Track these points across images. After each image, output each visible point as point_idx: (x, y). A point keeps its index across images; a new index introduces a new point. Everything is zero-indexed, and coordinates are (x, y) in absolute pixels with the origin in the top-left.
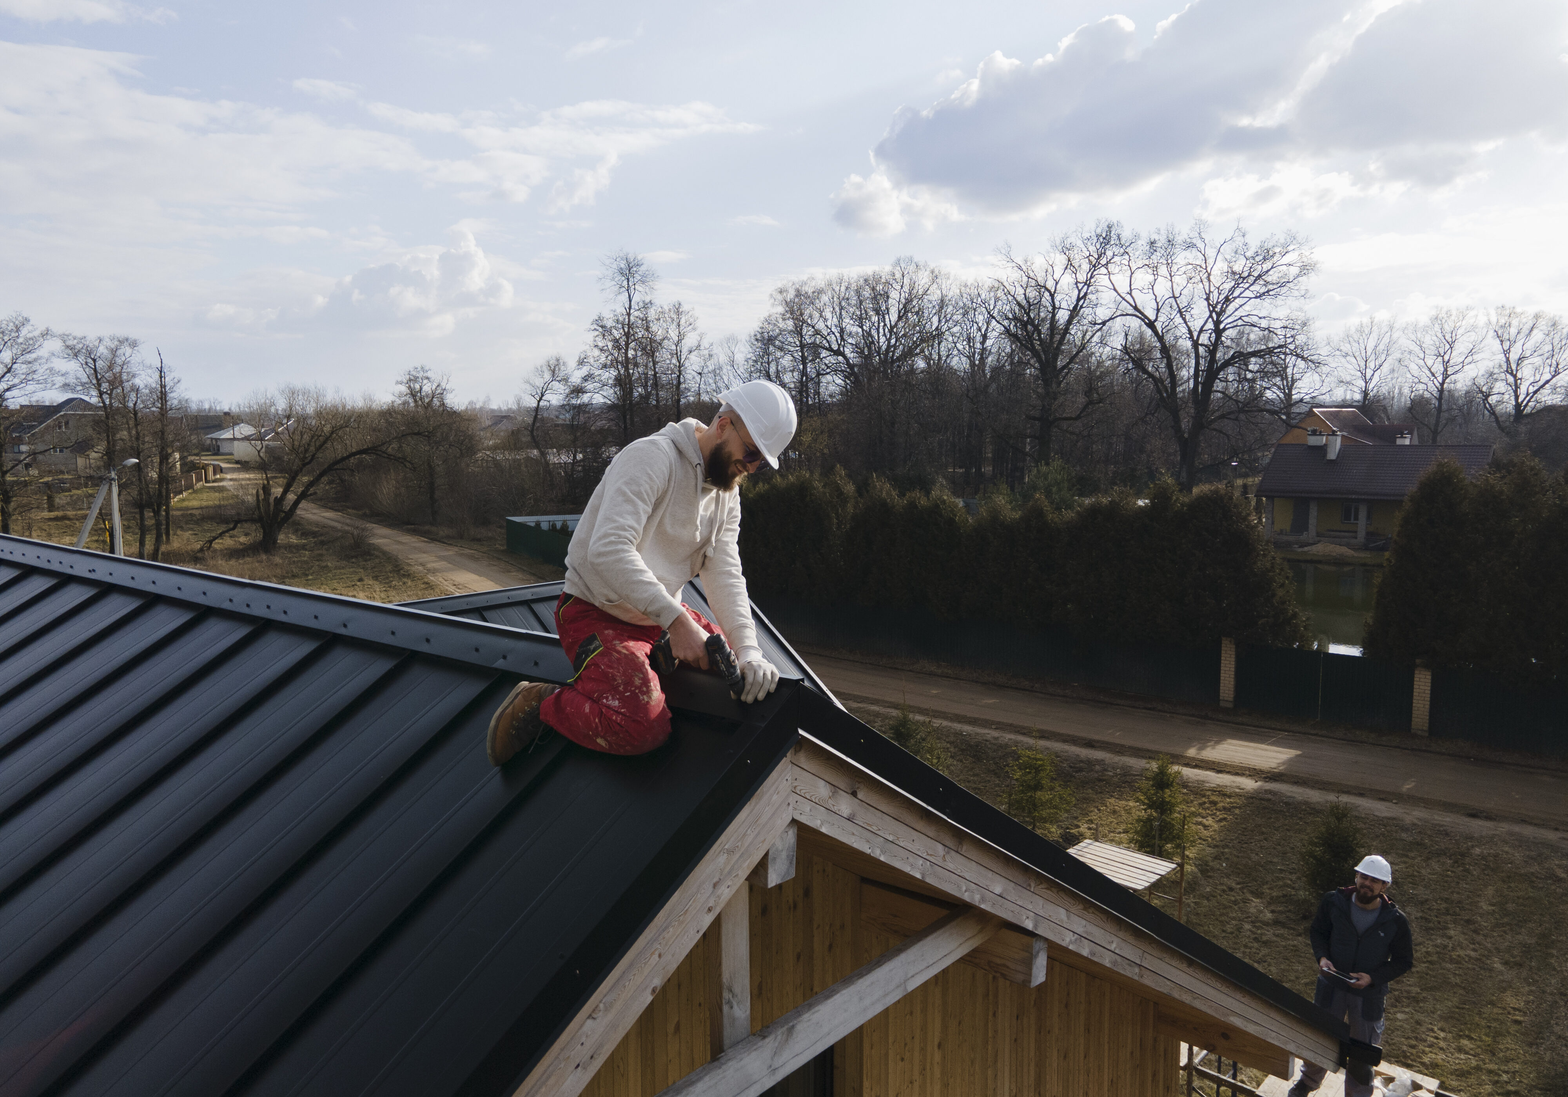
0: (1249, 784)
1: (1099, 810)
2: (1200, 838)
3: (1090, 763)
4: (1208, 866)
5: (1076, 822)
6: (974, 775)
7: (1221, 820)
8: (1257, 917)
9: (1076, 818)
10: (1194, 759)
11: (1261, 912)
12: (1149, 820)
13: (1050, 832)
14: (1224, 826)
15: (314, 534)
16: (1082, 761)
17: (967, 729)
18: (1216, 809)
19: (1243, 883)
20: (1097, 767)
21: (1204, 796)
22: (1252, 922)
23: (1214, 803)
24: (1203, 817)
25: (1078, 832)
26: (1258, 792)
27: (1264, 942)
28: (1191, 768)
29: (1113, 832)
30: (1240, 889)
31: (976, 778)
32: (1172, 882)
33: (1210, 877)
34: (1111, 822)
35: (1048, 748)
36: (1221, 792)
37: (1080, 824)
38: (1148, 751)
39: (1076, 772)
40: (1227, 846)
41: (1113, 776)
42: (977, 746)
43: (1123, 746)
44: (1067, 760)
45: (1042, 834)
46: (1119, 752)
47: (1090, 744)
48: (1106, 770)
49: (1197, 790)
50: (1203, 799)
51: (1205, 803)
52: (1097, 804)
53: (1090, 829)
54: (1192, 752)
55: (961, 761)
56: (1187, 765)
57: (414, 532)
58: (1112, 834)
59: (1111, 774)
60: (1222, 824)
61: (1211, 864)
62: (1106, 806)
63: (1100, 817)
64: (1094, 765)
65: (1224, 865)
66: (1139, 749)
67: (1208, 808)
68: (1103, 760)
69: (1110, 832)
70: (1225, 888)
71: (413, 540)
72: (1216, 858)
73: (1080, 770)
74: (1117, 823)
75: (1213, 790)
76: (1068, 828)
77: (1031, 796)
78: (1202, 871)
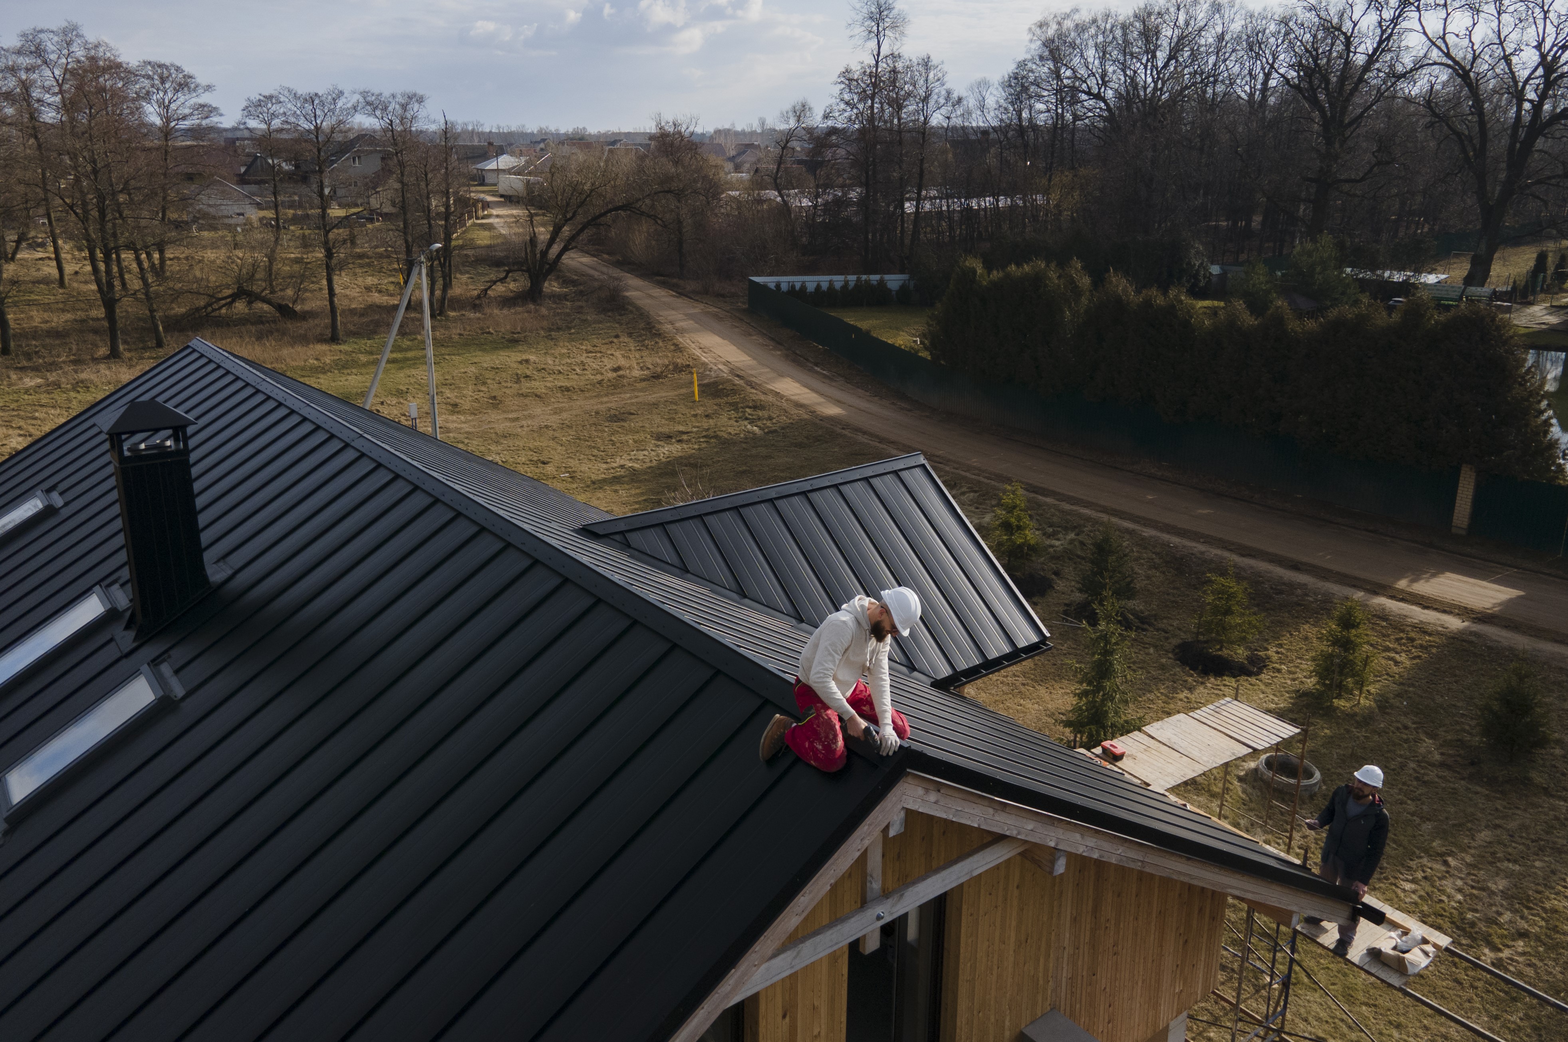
0: (1455, 623)
1: (1291, 635)
2: (1388, 674)
3: (1292, 586)
4: (1388, 702)
5: (1265, 645)
6: (1174, 588)
7: (1414, 658)
8: (1424, 757)
9: (1267, 640)
10: (1402, 591)
11: (1430, 752)
12: (1331, 656)
13: (1236, 653)
14: (1417, 664)
15: (574, 283)
16: (1284, 584)
17: (1175, 540)
18: (1413, 646)
19: (1419, 723)
20: (1299, 591)
21: (1403, 631)
22: (1418, 761)
23: (1412, 640)
24: (1397, 653)
25: (1266, 655)
26: (1462, 632)
27: (1424, 782)
28: (1397, 600)
29: (1300, 658)
30: (1415, 729)
31: (1175, 591)
32: (1347, 715)
33: (1388, 714)
34: (1300, 649)
35: (1252, 567)
36: (1422, 629)
37: (1269, 647)
38: (1356, 578)
39: (1277, 594)
40: (1413, 685)
41: (1312, 602)
42: (1182, 559)
43: (1330, 571)
44: (1269, 581)
45: (1228, 654)
46: (1324, 577)
47: (1296, 566)
48: (1307, 595)
49: (1397, 625)
50: (1402, 635)
51: (1402, 638)
52: (1290, 629)
53: (1277, 653)
54: (1402, 584)
55: (1164, 573)
56: (1392, 597)
57: (663, 285)
58: (1299, 661)
59: (1311, 599)
60: (1415, 662)
61: (1391, 701)
62: (1299, 632)
63: (1291, 642)
64: (1296, 589)
65: (1405, 703)
66: (1346, 576)
67: (1404, 645)
68: (1305, 585)
69: (1297, 658)
70: (1399, 725)
71: (663, 293)
72: (1398, 695)
73: (1281, 592)
74: (1307, 650)
75: (1414, 626)
76: (1256, 650)
77: (1221, 620)
78: (1379, 707)
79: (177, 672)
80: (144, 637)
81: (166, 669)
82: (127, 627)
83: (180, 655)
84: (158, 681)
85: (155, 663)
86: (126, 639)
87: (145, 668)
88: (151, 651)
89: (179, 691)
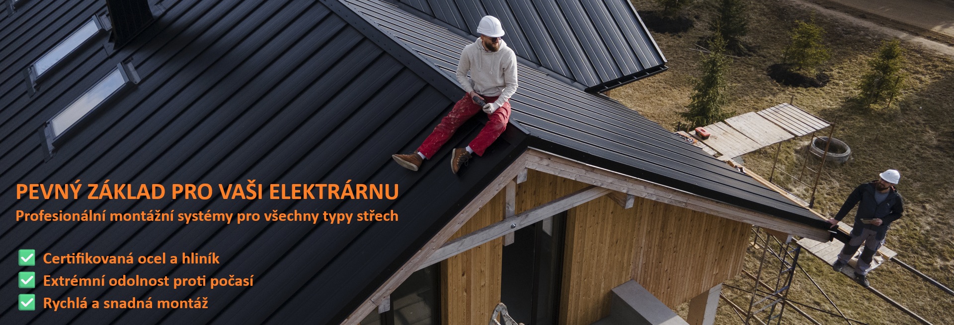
1: (851, 61)
2: (913, 89)
3: (858, 29)
4: (908, 106)
5: (831, 68)
6: (775, 29)
7: (935, 78)
8: (926, 142)
9: (833, 64)
10: (937, 33)
11: (931, 139)
12: (874, 76)
13: (809, 73)
14: (936, 82)
16: (852, 27)
18: (935, 71)
19: (927, 121)
20: (862, 33)
21: (930, 61)
22: (921, 145)
23: (936, 66)
24: (923, 75)
25: (830, 74)
27: (923, 158)
28: (931, 40)
29: (854, 77)
30: (924, 124)
31: (775, 31)
32: (878, 114)
33: (907, 114)
34: (855, 71)
35: (832, 16)
36: (945, 59)
37: (833, 69)
38: (906, 25)
39: (846, 34)
40: (929, 96)
41: (870, 40)
42: (784, 9)
43: (887, 19)
44: (842, 25)
45: (804, 73)
46: (882, 23)
47: (863, 16)
48: (867, 35)
49: (927, 56)
50: (929, 63)
51: (929, 65)
52: (850, 58)
53: (839, 73)
54: (937, 29)
55: (769, 18)
56: (929, 38)
58: (853, 78)
59: (869, 38)
60: (934, 81)
61: (912, 106)
62: (857, 59)
63: (849, 66)
64: (860, 31)
65: (921, 108)
66: (898, 23)
67: (930, 70)
68: (868, 28)
69: (852, 76)
70: (914, 122)
72: (918, 102)
73: (849, 33)
74: (859, 72)
75: (939, 58)
76: (824, 71)
77: (802, 51)
78: (902, 110)
79: (136, 68)
80: (119, 48)
81: (131, 66)
82: (110, 41)
83: (139, 57)
84: (127, 73)
85: (125, 62)
86: (110, 47)
87: (119, 65)
88: (122, 55)
89: (137, 79)
